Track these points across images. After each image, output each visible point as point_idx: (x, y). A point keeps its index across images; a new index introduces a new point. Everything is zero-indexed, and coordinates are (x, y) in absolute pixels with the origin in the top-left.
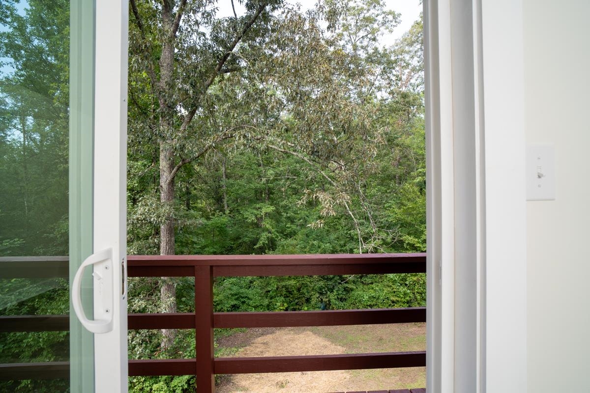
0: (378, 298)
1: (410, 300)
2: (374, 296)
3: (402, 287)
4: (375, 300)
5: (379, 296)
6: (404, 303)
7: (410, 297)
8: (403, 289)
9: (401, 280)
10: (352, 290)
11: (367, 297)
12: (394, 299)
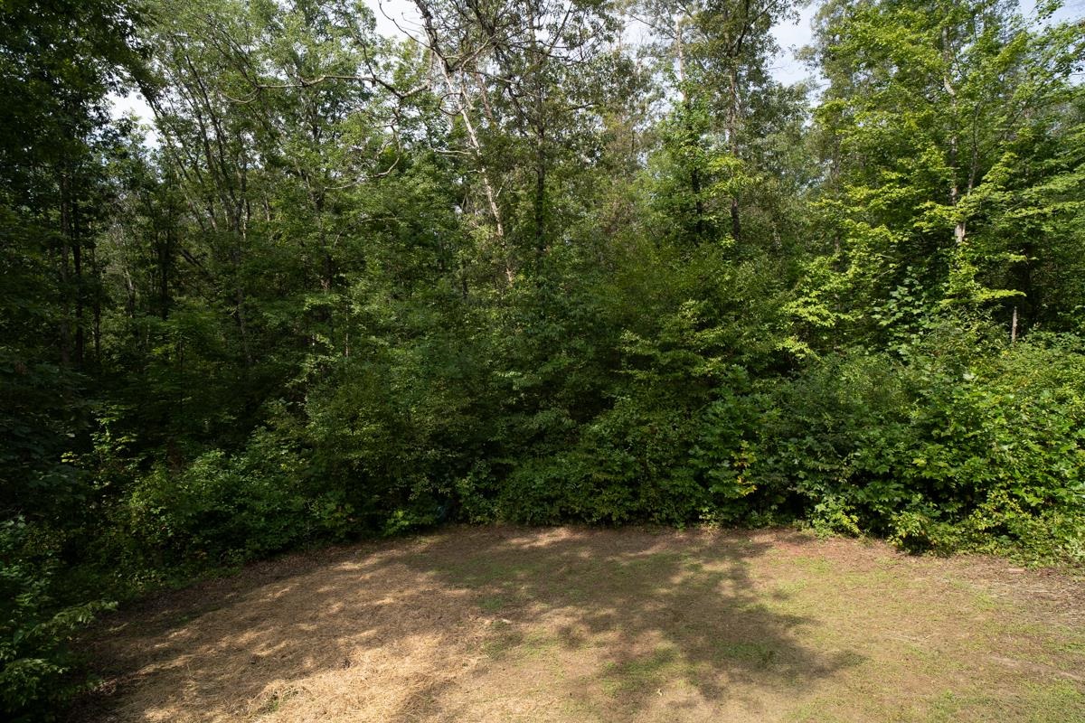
0: (566, 481)
1: (636, 478)
2: (558, 477)
3: (617, 451)
4: (559, 485)
5: (568, 476)
6: (623, 484)
7: (635, 471)
8: (618, 455)
9: (615, 436)
10: (509, 469)
11: (542, 481)
12: (602, 477)
